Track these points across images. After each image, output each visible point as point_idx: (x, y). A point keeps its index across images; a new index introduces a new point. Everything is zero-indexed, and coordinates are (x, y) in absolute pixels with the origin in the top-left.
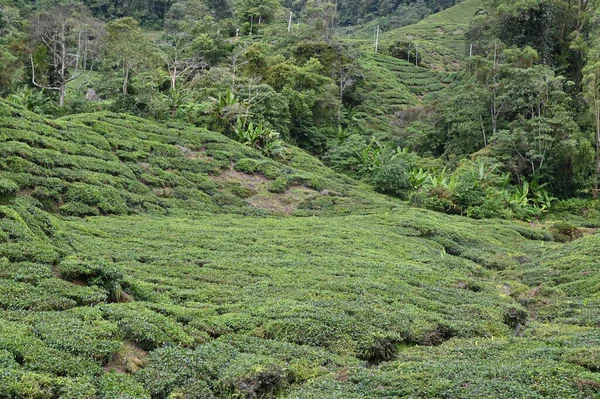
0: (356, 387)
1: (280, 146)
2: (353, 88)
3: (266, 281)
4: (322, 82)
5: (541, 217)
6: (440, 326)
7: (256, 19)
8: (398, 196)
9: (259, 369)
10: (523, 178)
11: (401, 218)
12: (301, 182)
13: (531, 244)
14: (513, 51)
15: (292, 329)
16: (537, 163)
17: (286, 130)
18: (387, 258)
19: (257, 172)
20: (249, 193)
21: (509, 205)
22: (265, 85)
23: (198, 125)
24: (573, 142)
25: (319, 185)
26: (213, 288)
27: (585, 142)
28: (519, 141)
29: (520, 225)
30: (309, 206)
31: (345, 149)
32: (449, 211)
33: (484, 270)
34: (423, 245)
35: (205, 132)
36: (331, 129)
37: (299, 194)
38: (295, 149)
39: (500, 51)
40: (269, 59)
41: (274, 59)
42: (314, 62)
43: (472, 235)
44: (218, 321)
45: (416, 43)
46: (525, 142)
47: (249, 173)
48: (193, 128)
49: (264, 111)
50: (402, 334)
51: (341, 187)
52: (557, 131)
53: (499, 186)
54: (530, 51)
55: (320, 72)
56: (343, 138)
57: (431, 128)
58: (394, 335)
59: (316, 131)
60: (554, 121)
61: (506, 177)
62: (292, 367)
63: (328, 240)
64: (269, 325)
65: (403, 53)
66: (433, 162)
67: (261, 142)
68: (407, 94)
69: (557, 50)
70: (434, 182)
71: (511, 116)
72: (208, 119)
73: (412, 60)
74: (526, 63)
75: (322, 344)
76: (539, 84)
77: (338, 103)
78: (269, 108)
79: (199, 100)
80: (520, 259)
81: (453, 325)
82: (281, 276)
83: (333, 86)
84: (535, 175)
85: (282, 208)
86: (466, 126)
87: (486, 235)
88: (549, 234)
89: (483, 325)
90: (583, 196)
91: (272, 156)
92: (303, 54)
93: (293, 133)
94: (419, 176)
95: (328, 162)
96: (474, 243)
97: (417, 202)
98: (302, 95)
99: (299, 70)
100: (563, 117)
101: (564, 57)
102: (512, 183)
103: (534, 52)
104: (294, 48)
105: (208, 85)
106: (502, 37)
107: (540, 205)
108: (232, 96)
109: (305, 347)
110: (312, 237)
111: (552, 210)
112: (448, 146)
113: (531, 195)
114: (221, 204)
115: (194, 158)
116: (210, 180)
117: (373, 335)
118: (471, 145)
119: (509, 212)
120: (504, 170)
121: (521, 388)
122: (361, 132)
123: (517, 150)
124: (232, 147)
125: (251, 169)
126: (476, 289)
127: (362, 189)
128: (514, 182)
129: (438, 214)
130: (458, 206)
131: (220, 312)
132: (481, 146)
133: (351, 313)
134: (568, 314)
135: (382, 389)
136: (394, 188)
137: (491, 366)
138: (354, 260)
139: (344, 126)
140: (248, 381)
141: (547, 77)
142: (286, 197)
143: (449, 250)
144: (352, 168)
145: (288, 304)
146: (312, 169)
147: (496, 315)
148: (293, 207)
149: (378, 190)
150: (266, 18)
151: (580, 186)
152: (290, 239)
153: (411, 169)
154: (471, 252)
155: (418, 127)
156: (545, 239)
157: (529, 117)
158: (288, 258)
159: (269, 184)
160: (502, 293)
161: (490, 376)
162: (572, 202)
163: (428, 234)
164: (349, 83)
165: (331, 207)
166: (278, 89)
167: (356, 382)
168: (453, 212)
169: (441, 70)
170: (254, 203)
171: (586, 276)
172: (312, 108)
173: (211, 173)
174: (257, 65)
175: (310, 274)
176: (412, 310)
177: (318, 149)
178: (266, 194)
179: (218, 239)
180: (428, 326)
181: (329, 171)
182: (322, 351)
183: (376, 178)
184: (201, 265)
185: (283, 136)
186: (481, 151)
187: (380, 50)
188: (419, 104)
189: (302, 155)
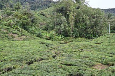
0: (24, 69)
1: (20, 29)
2: (33, 20)
3: (13, 52)
4: (28, 19)
5: (63, 40)
6: (41, 58)
7: (17, 8)
8: (40, 37)
9: (8, 67)
10: (60, 34)
11: (39, 41)
12: (23, 35)
13: (60, 44)
14: (58, 14)
15: (15, 60)
16: (62, 32)
17: (22, 27)
18: (35, 47)
19: (16, 33)
20: (14, 37)
21: (58, 38)
22: (18, 19)
23: (6, 26)
24: (67, 28)
25: (27, 36)
26: (4, 53)
27: (69, 28)
28: (59, 28)
29: (59, 42)
30: (25, 39)
31: (31, 30)
32: (48, 39)
33: (52, 49)
34: (43, 45)
35: (7, 27)
36: (29, 26)
37: (23, 37)
38: (23, 30)
39: (56, 14)
40: (19, 15)
41: (20, 15)
42: (26, 15)
43: (51, 43)
44: (3, 59)
45: (44, 13)
46: (60, 28)
47: (14, 34)
48: (5, 26)
49: (17, 23)
50: (34, 60)
51: (30, 36)
52: (65, 27)
53: (56, 35)
54: (61, 14)
55: (28, 17)
56: (31, 28)
57: (46, 26)
58: (33, 60)
59: (27, 27)
60: (65, 25)
61: (57, 34)
62: (14, 66)
63: (26, 45)
64: (12, 59)
65: (42, 14)
66: (46, 32)
67: (17, 29)
68: (43, 21)
69: (65, 14)
70: (46, 35)
71: (58, 24)
72: (8, 25)
73: (44, 15)
74: (60, 16)
75: (21, 62)
76: (62, 19)
77: (30, 22)
78: (18, 23)
79: (6, 22)
80: (58, 47)
81: (43, 58)
82: (16, 51)
83: (30, 19)
84: (62, 33)
85: (20, 39)
86: (51, 26)
87: (53, 43)
88: (64, 43)
89: (49, 58)
90: (69, 37)
91: (19, 31)
92: (25, 14)
93: (23, 27)
94: (43, 34)
95: (29, 32)
96: (51, 44)
97: (43, 38)
98: (24, 21)
99: (24, 17)
100: (66, 24)
101: (66, 15)
102: (58, 35)
103: (62, 14)
104: (23, 13)
105: (8, 19)
106: (57, 12)
107: (63, 38)
108: (12, 21)
109: (17, 63)
110: (23, 44)
111: (64, 39)
112: (48, 29)
113: (61, 37)
114: (9, 39)
115: (5, 31)
116: (7, 35)
117: (29, 60)
118: (52, 29)
119: (58, 39)
120: (57, 33)
121: (50, 68)
122: (35, 27)
123: (59, 30)
124: (12, 29)
125: (15, 33)
126: (49, 52)
127: (34, 36)
128: (59, 35)
129: (46, 40)
130: (50, 39)
131: (4, 57)
132: (54, 29)
133: (26, 57)
134: (63, 55)
135: (28, 69)
136: (39, 36)
137: (47, 64)
138: (29, 48)
139: (32, 26)
140: (6, 69)
141: (64, 18)
142: (21, 38)
143: (47, 46)
144: (33, 33)
145: (16, 56)
146: (26, 33)
147: (51, 56)
148: (22, 39)
149: (37, 36)
150: (19, 8)
151: (69, 35)
152: (20, 45)
153: (42, 33)
154: (51, 46)
155: (44, 26)
156: (63, 44)
157: (61, 24)
158: (18, 48)
159: (18, 35)
160: (53, 52)
161: (46, 66)
162: (68, 38)
163: (43, 43)
164: (32, 19)
165: (28, 39)
166: (20, 20)
167: (24, 68)
168: (49, 40)
169: (48, 17)
170: (15, 39)
171: (67, 49)
172: (26, 23)
173: (8, 34)
174: (17, 16)
175: (21, 50)
176: (37, 56)
177: (27, 30)
178: (17, 37)
179: (7, 45)
180: (39, 58)
181: (29, 33)
182: (20, 63)
183: (36, 34)
184: (3, 49)
185: (21, 27)
186: (54, 30)
187: (38, 14)
188: (44, 22)
189: (24, 31)
